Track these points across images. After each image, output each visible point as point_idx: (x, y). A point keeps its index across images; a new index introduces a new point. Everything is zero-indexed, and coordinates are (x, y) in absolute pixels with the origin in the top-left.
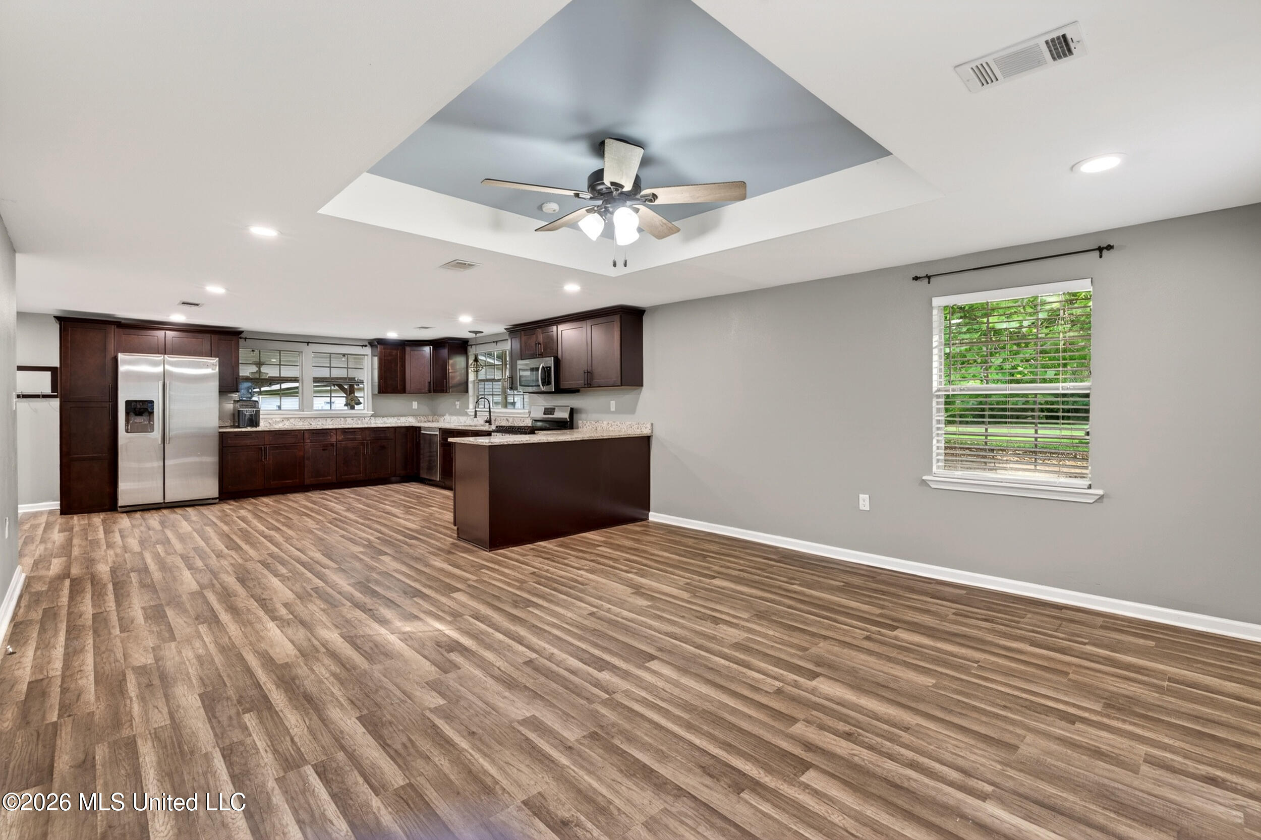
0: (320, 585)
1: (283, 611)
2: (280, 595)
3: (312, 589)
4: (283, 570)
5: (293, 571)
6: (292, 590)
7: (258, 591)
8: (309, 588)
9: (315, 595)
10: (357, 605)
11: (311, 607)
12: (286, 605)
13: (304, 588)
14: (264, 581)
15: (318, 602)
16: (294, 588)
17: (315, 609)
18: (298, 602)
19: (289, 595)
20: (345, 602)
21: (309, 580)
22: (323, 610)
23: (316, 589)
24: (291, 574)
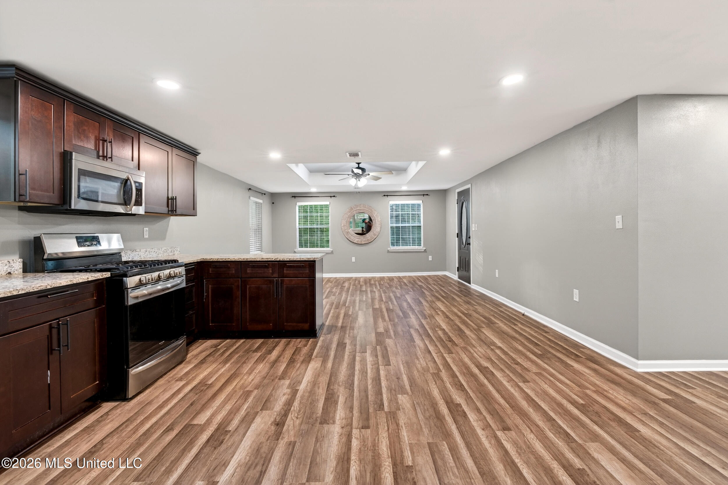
0: (423, 320)
1: (439, 313)
2: (441, 319)
3: (427, 319)
4: (440, 332)
5: (434, 331)
6: (436, 320)
7: (450, 322)
8: (428, 320)
9: (427, 316)
10: (412, 310)
11: (429, 312)
12: (438, 314)
13: (431, 321)
14: (449, 327)
15: (426, 314)
16: (435, 321)
17: (428, 311)
18: (434, 315)
19: (437, 318)
20: (416, 312)
21: (428, 323)
22: (425, 310)
23: (425, 318)
24: (437, 329)
